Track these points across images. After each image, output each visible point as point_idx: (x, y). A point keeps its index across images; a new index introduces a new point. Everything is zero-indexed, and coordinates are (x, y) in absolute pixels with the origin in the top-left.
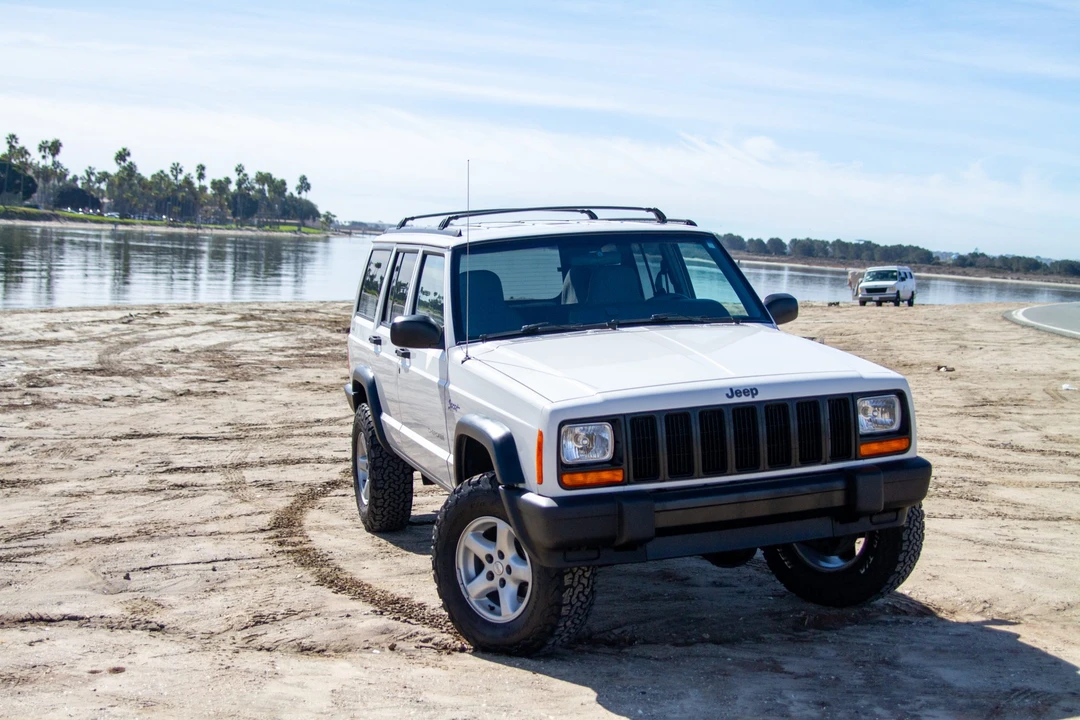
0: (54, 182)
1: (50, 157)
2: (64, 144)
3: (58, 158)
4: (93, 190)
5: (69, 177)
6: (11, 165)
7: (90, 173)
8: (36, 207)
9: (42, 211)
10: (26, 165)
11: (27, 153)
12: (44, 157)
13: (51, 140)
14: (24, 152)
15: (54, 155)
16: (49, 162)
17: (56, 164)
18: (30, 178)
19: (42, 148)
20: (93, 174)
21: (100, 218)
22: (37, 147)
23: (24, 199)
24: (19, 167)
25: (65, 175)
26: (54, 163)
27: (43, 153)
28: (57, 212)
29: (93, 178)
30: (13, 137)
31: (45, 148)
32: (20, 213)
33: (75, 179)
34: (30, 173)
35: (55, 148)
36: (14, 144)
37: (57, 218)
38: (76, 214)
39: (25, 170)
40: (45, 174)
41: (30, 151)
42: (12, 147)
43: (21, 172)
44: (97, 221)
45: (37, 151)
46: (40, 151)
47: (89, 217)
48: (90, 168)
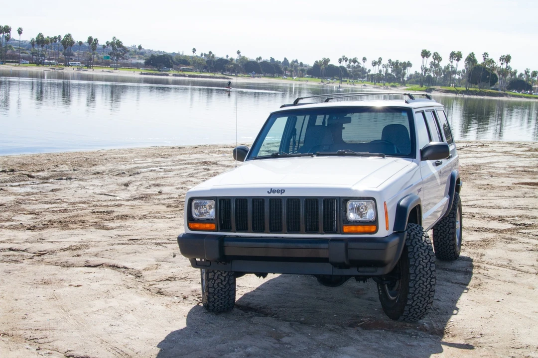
0: (509, 76)
1: (505, 64)
2: (512, 57)
3: (509, 64)
4: (530, 81)
5: (517, 75)
6: (485, 69)
7: (527, 72)
8: (497, 90)
9: (500, 92)
10: (493, 68)
11: (493, 62)
12: (502, 64)
13: (506, 55)
14: (491, 61)
15: (507, 63)
16: (504, 66)
17: (509, 68)
18: (495, 75)
19: (501, 59)
20: (528, 72)
21: (529, 95)
22: (499, 58)
23: (491, 86)
24: (489, 69)
25: (515, 73)
26: (507, 67)
27: (502, 62)
28: (506, 92)
29: (530, 74)
30: (486, 54)
31: (503, 59)
32: (487, 93)
33: (521, 75)
34: (495, 72)
35: (507, 59)
36: (486, 57)
37: (506, 95)
38: (518, 93)
39: (492, 70)
40: (504, 72)
41: (495, 61)
42: (485, 59)
43: (490, 71)
44: (527, 97)
45: (499, 60)
46: (500, 61)
47: (523, 95)
48: (527, 69)
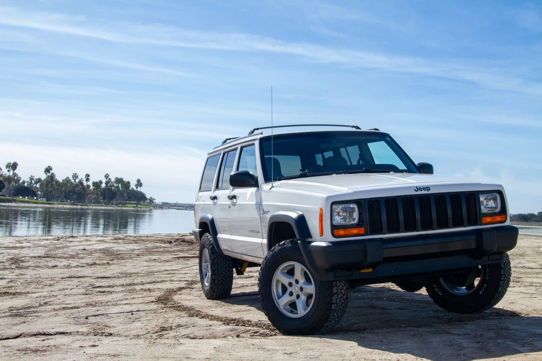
0: (13, 183)
1: (12, 171)
2: (19, 164)
3: (16, 171)
4: (33, 188)
5: (21, 181)
7: (31, 179)
8: (4, 196)
9: (7, 198)
12: (9, 171)
13: (12, 162)
15: (14, 170)
16: (11, 173)
17: (15, 174)
18: (1, 182)
19: (8, 166)
20: (33, 179)
21: (36, 201)
22: (5, 166)
25: (19, 180)
26: (14, 174)
27: (8, 169)
28: (14, 198)
29: (33, 182)
31: (9, 166)
33: (24, 182)
34: (1, 179)
35: (14, 166)
37: (15, 201)
38: (24, 199)
40: (9, 179)
44: (35, 203)
45: (5, 168)
46: (7, 168)
47: (31, 200)
48: (32, 176)
